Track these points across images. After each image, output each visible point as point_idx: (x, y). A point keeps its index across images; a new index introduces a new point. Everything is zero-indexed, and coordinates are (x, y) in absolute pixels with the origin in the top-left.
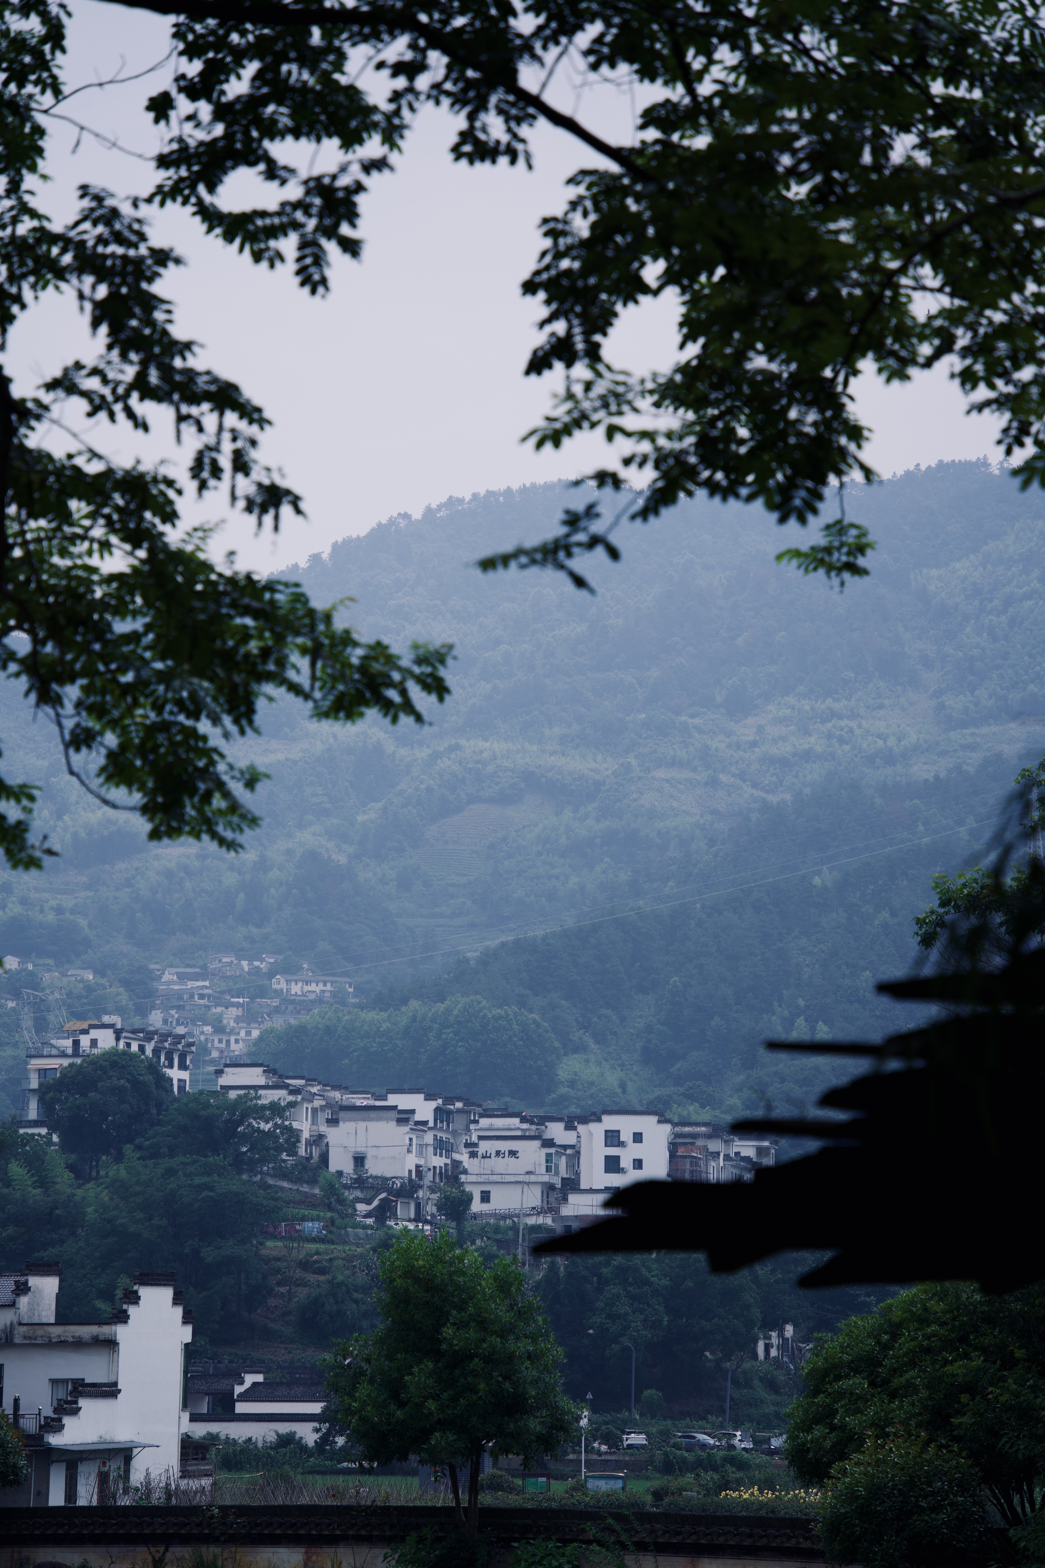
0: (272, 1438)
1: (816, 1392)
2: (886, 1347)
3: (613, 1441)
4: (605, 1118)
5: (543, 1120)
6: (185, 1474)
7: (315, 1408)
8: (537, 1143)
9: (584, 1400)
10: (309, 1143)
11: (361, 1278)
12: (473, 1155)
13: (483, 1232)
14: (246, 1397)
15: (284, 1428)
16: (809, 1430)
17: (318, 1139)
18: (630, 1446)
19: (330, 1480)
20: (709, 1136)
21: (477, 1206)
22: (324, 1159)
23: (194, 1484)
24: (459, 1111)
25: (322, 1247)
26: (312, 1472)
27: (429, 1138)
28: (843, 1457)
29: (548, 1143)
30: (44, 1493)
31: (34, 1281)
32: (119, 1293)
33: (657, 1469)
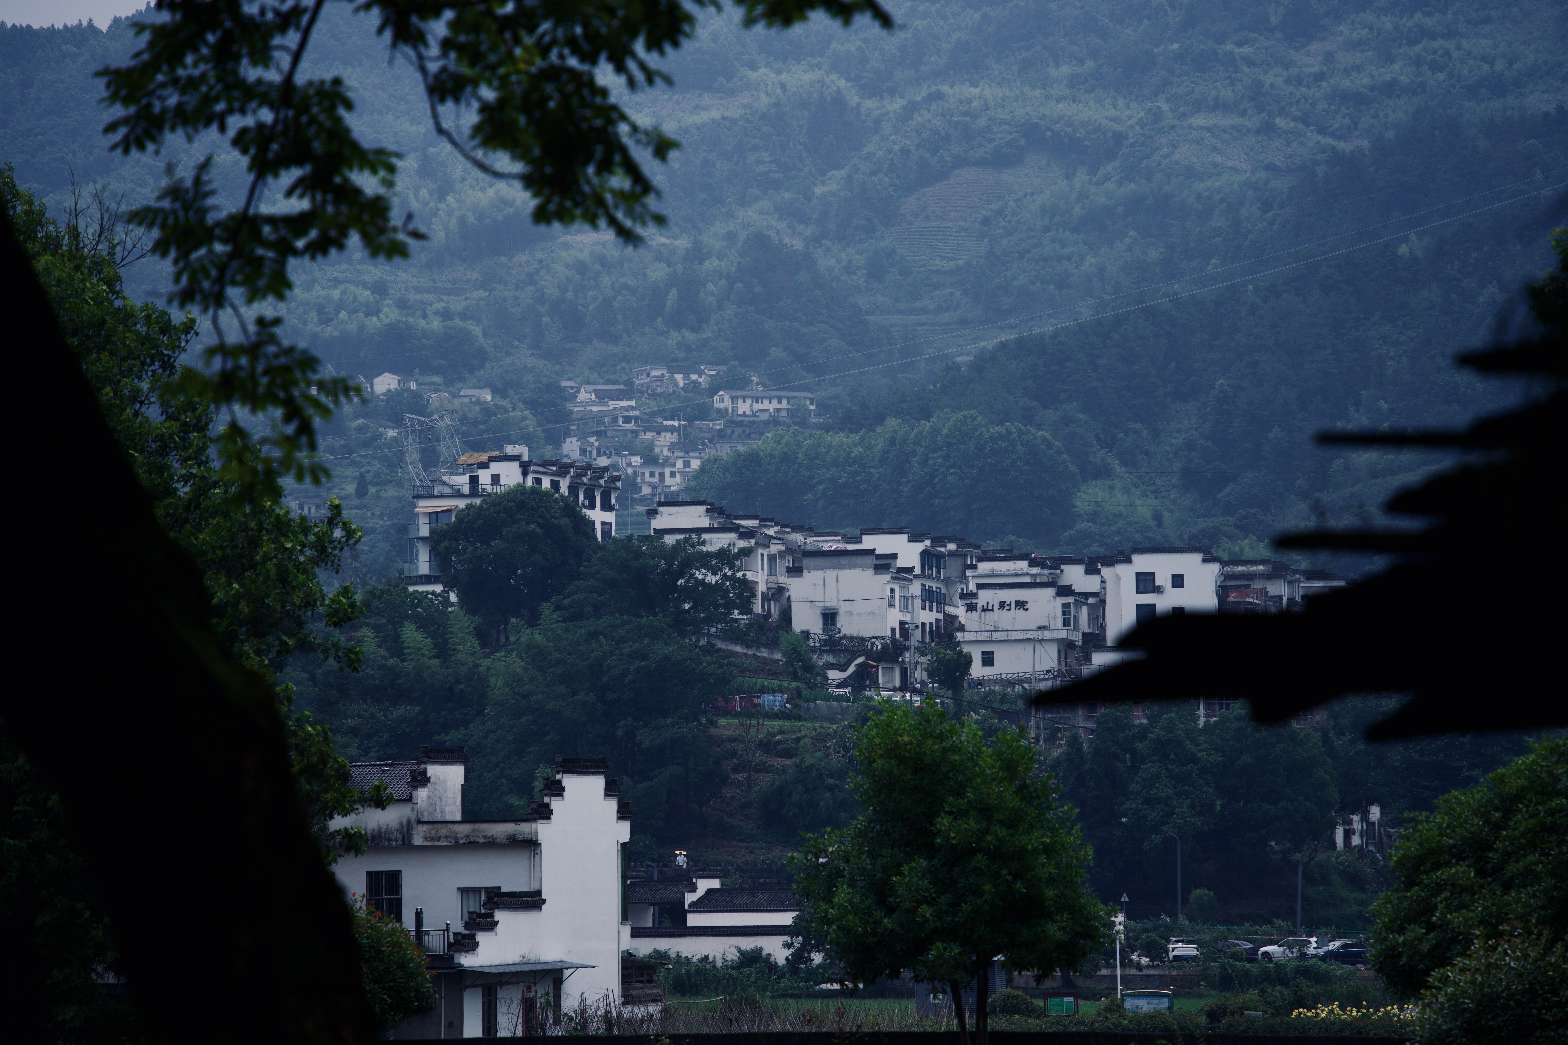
0: (733, 955)
1: (1410, 884)
2: (1497, 827)
3: (1156, 951)
4: (1135, 558)
5: (1058, 563)
6: (628, 999)
7: (786, 919)
8: (1050, 592)
9: (1118, 902)
10: (766, 598)
11: (836, 760)
12: (971, 608)
13: (986, 702)
14: (700, 906)
15: (748, 943)
16: (1401, 930)
17: (778, 593)
18: (1177, 958)
19: (807, 1005)
20: (1268, 577)
21: (977, 670)
22: (786, 616)
23: (640, 1011)
24: (952, 554)
25: (787, 724)
26: (784, 996)
27: (915, 588)
28: (1444, 962)
29: (1065, 591)
30: (457, 1023)
31: (434, 770)
32: (538, 784)
33: (1211, 985)
